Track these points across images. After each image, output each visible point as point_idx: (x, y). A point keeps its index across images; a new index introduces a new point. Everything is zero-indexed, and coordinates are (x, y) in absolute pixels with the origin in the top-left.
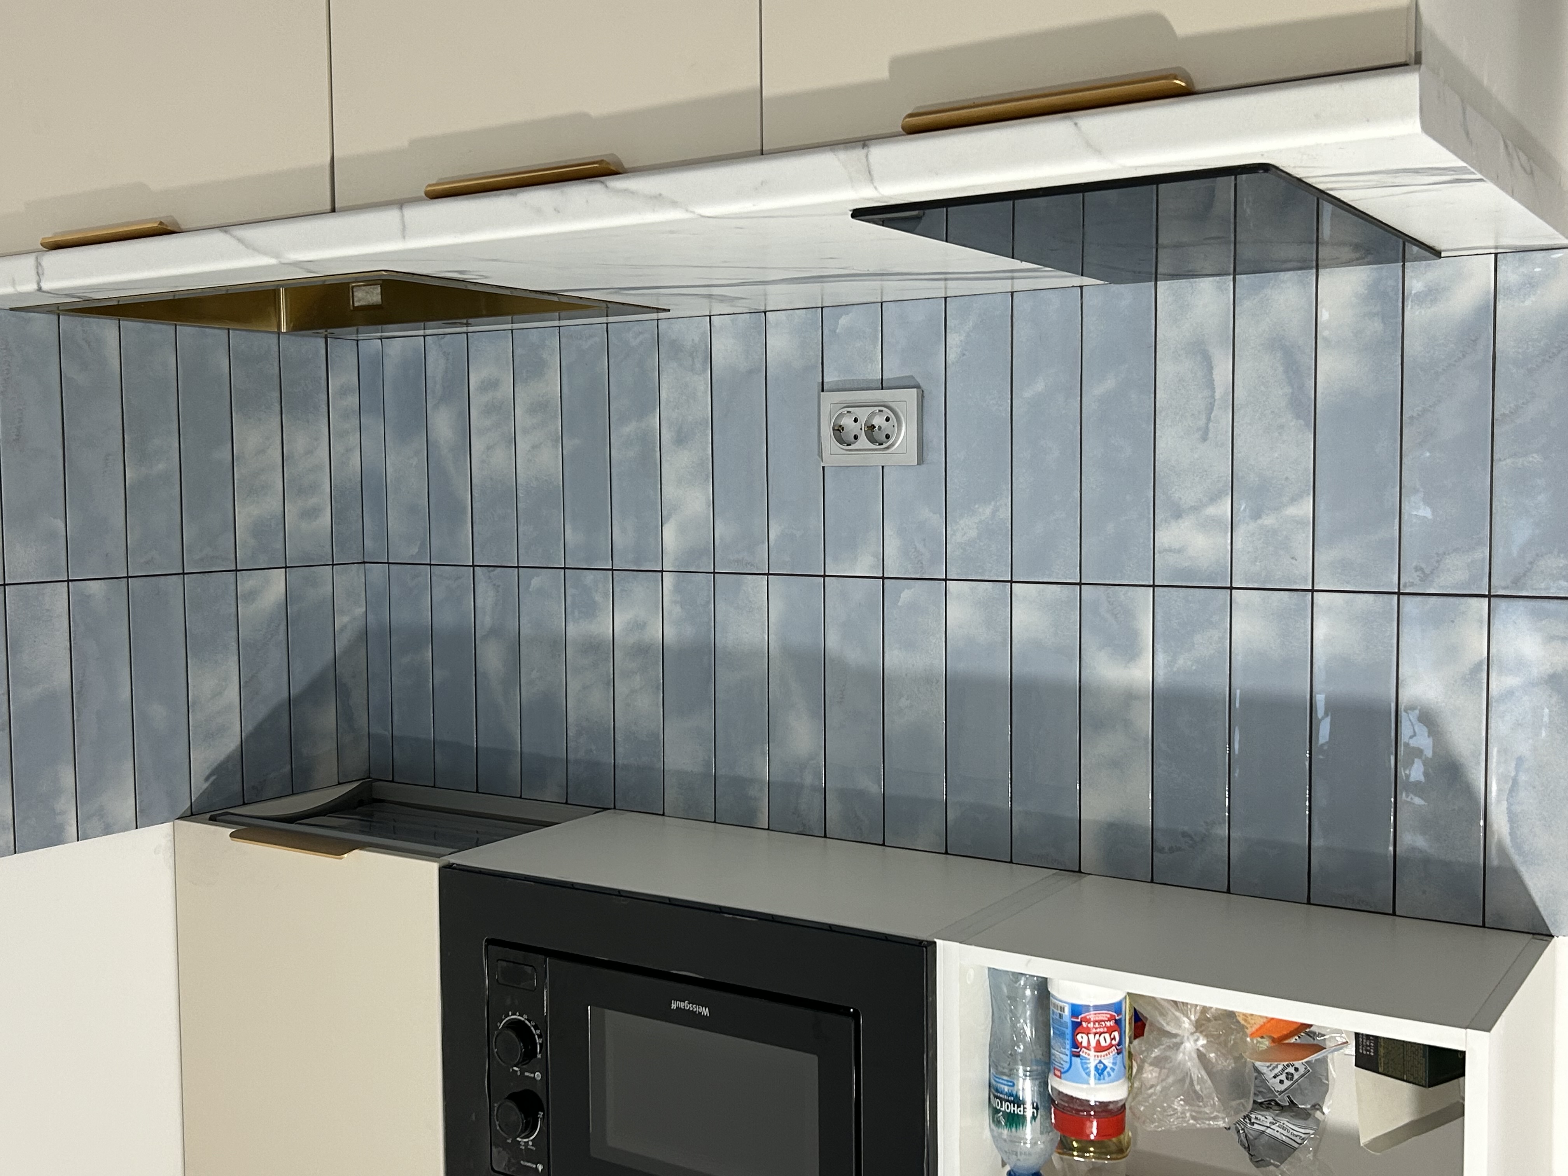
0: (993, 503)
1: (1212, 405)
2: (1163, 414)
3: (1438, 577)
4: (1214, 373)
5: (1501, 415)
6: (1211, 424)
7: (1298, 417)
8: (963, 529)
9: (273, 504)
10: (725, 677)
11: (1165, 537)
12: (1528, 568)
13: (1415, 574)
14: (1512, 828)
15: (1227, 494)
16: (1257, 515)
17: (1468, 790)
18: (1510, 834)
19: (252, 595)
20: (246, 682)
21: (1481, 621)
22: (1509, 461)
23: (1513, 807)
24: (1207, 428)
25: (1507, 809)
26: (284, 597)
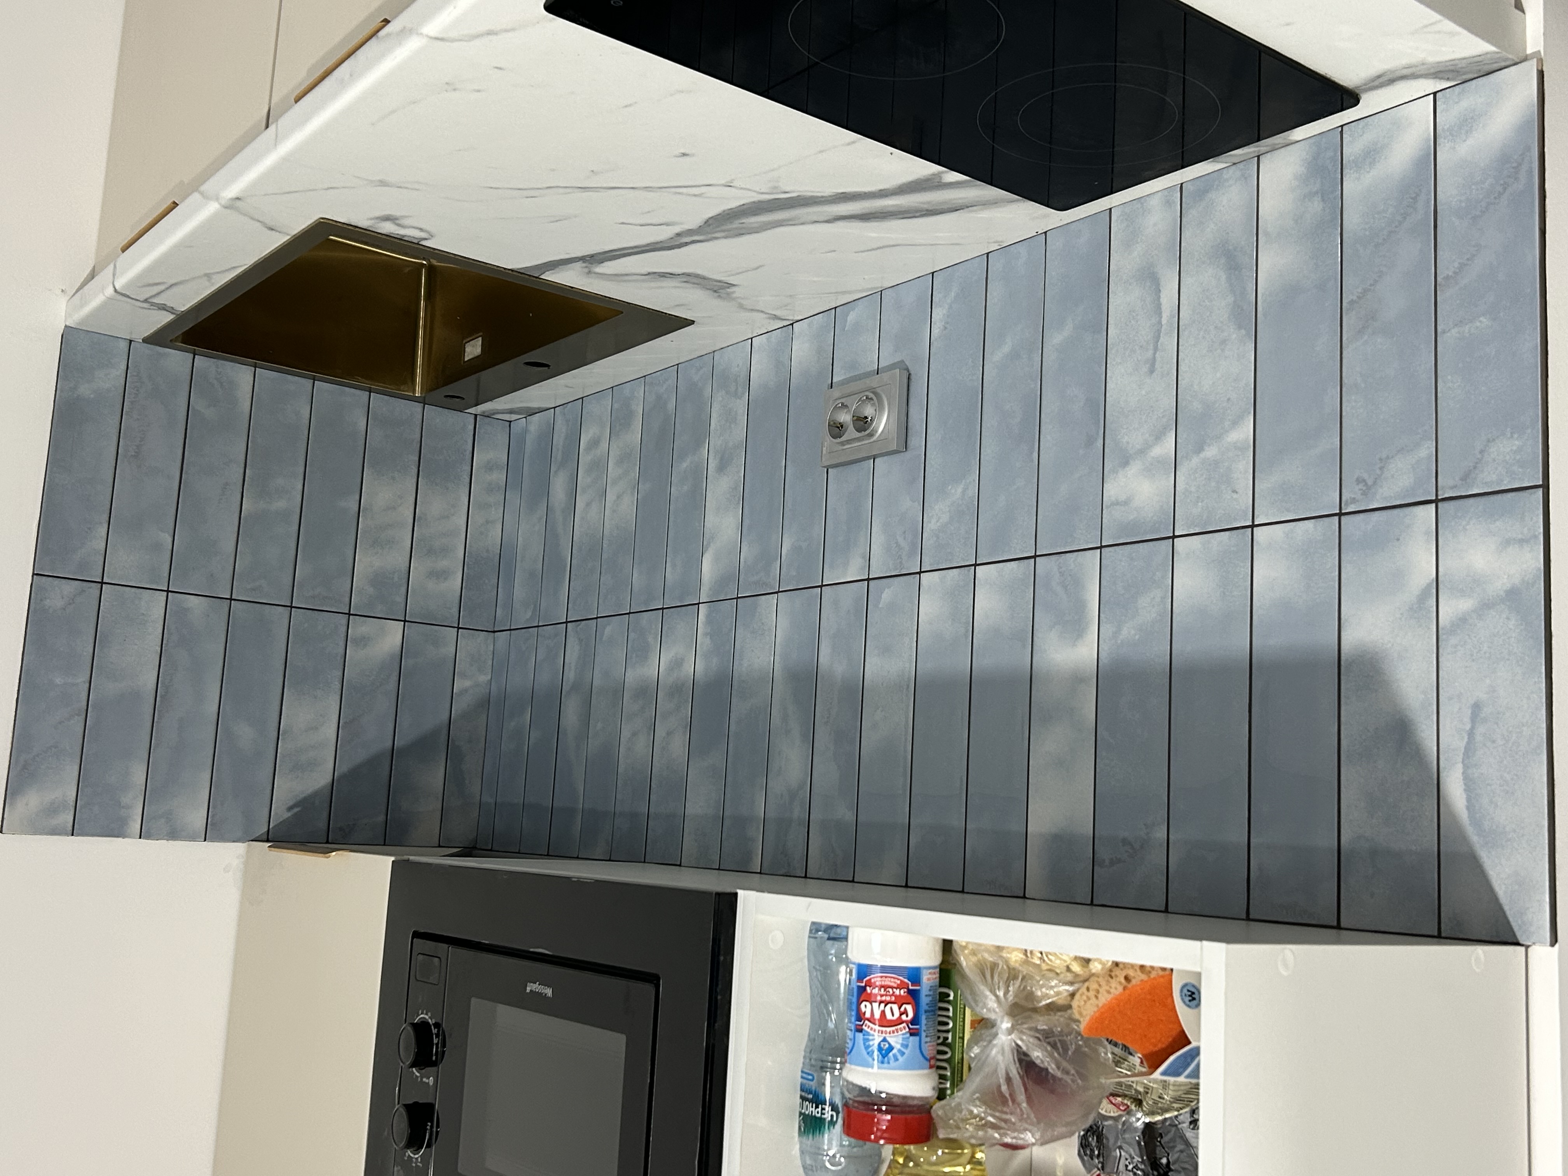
0: (964, 481)
1: (1159, 332)
2: (1113, 352)
3: (1381, 487)
4: (1162, 296)
5: (1444, 278)
6: (1158, 353)
7: (1240, 327)
8: (937, 515)
9: (397, 559)
10: (740, 708)
11: (1112, 490)
12: (1478, 459)
13: (1357, 488)
14: (1469, 800)
15: (1171, 429)
16: (1199, 448)
17: (1416, 754)
18: (1468, 808)
19: (363, 641)
20: (345, 723)
21: (1427, 533)
22: (1454, 331)
23: (1470, 771)
24: (1154, 358)
25: (1463, 773)
26: (399, 649)
